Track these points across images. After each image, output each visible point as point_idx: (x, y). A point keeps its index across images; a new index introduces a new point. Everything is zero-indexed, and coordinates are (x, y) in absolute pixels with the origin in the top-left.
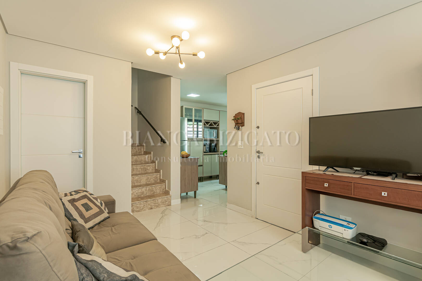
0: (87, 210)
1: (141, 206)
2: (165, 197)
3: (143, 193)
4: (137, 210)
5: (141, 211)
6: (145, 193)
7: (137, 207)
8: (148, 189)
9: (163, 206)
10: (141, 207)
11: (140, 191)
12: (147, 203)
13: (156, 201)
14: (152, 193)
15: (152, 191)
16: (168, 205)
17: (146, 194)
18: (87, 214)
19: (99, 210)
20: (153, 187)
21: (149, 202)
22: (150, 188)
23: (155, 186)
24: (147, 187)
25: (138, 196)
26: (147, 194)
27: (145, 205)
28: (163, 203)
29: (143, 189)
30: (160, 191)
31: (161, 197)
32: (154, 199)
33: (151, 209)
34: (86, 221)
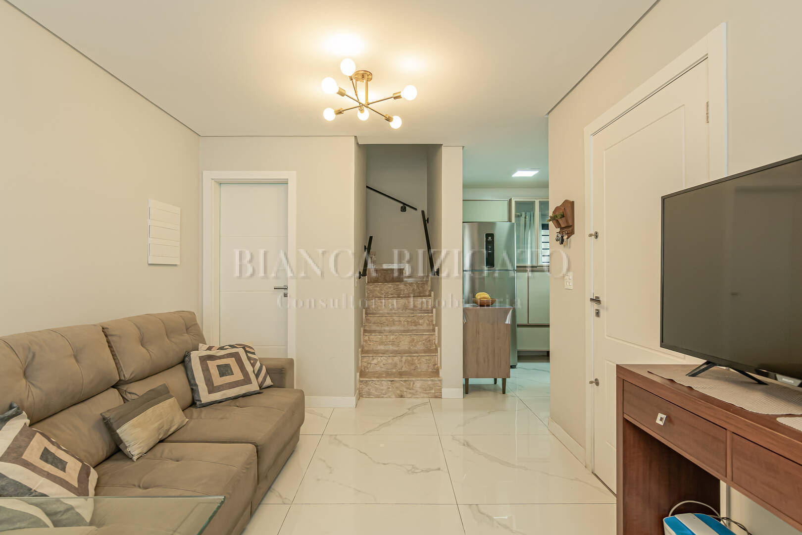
0: (222, 374)
1: (382, 388)
2: (429, 379)
3: (395, 365)
4: (376, 393)
5: (383, 397)
6: (399, 366)
7: (376, 389)
8: (404, 359)
9: (425, 396)
10: (382, 390)
11: (390, 361)
12: (393, 385)
13: (412, 383)
14: (413, 367)
15: (412, 364)
16: (436, 397)
17: (401, 369)
18: (218, 380)
19: (243, 378)
20: (415, 358)
21: (397, 385)
22: (409, 358)
23: (417, 356)
24: (402, 357)
25: (387, 369)
26: (403, 369)
27: (389, 388)
28: (426, 390)
29: (395, 358)
30: (428, 367)
31: (419, 379)
32: (407, 379)
33: (402, 396)
34: (212, 389)
